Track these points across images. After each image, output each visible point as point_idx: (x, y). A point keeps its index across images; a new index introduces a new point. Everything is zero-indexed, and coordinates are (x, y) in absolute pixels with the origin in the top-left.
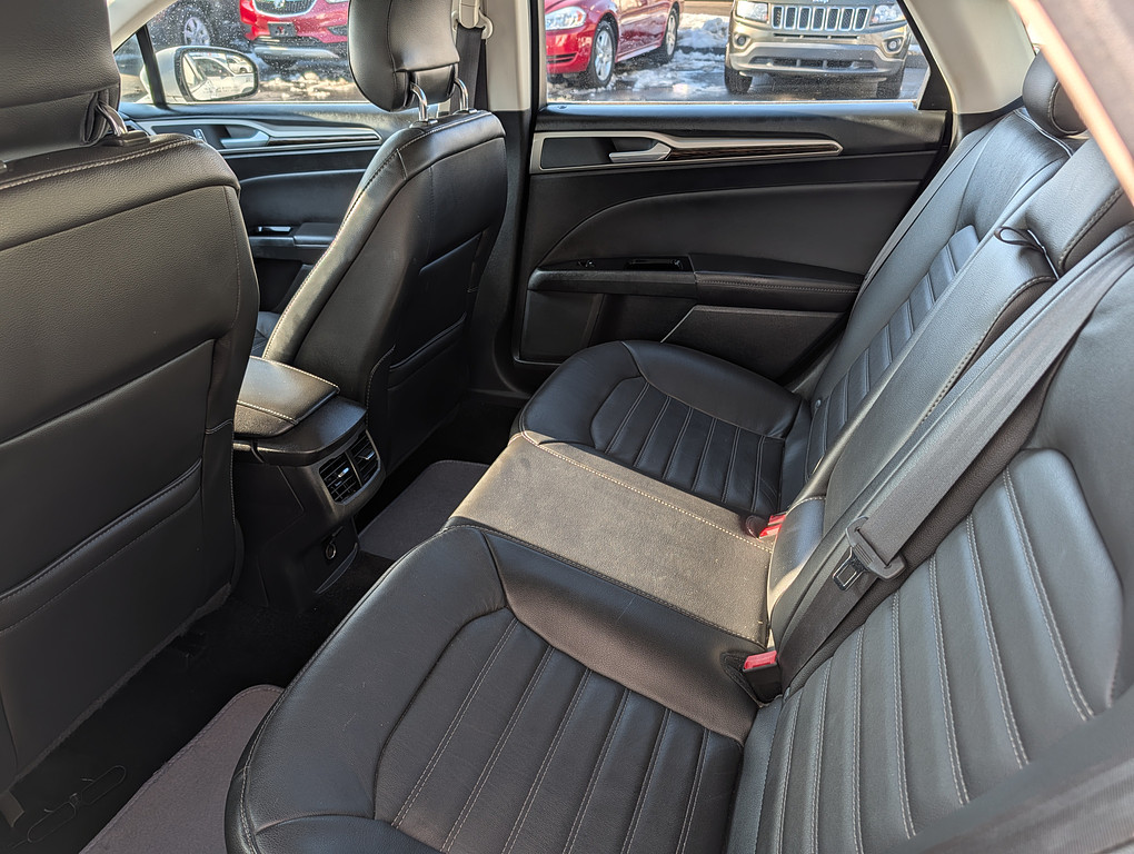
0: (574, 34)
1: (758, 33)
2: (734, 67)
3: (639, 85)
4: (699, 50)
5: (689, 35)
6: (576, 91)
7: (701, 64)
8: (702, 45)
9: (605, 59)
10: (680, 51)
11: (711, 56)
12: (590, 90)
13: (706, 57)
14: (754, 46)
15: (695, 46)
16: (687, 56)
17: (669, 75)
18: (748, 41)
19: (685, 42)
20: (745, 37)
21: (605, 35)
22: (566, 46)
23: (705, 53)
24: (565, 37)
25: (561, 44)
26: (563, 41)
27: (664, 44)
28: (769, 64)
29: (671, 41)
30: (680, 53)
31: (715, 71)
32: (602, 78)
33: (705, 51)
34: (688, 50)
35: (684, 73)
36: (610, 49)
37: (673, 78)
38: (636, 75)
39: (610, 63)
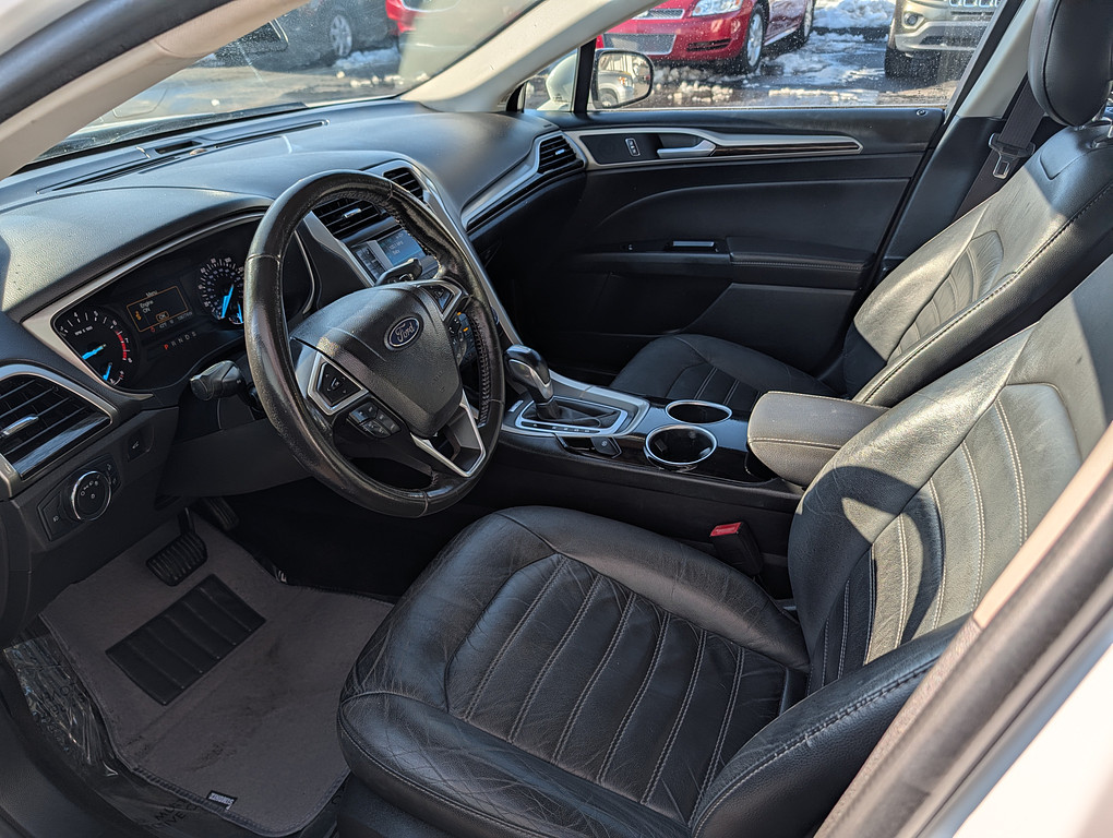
0: (729, 19)
1: (934, 12)
2: (899, 47)
3: (788, 69)
4: (835, 31)
5: (824, 15)
6: (726, 79)
7: (842, 46)
8: (839, 26)
9: (756, 43)
10: (815, 33)
11: (848, 36)
12: (740, 77)
13: (843, 37)
14: (926, 26)
15: (830, 27)
16: (823, 37)
17: (815, 58)
18: (921, 20)
19: (820, 23)
20: (916, 16)
21: (757, 19)
22: (721, 31)
23: (841, 34)
24: (720, 22)
25: (716, 30)
26: (718, 27)
27: (802, 27)
28: (942, 44)
29: (807, 23)
30: (814, 36)
31: (859, 52)
32: (752, 63)
33: (841, 31)
34: (823, 31)
35: (827, 55)
36: (760, 33)
37: (820, 62)
38: (782, 59)
39: (759, 48)
